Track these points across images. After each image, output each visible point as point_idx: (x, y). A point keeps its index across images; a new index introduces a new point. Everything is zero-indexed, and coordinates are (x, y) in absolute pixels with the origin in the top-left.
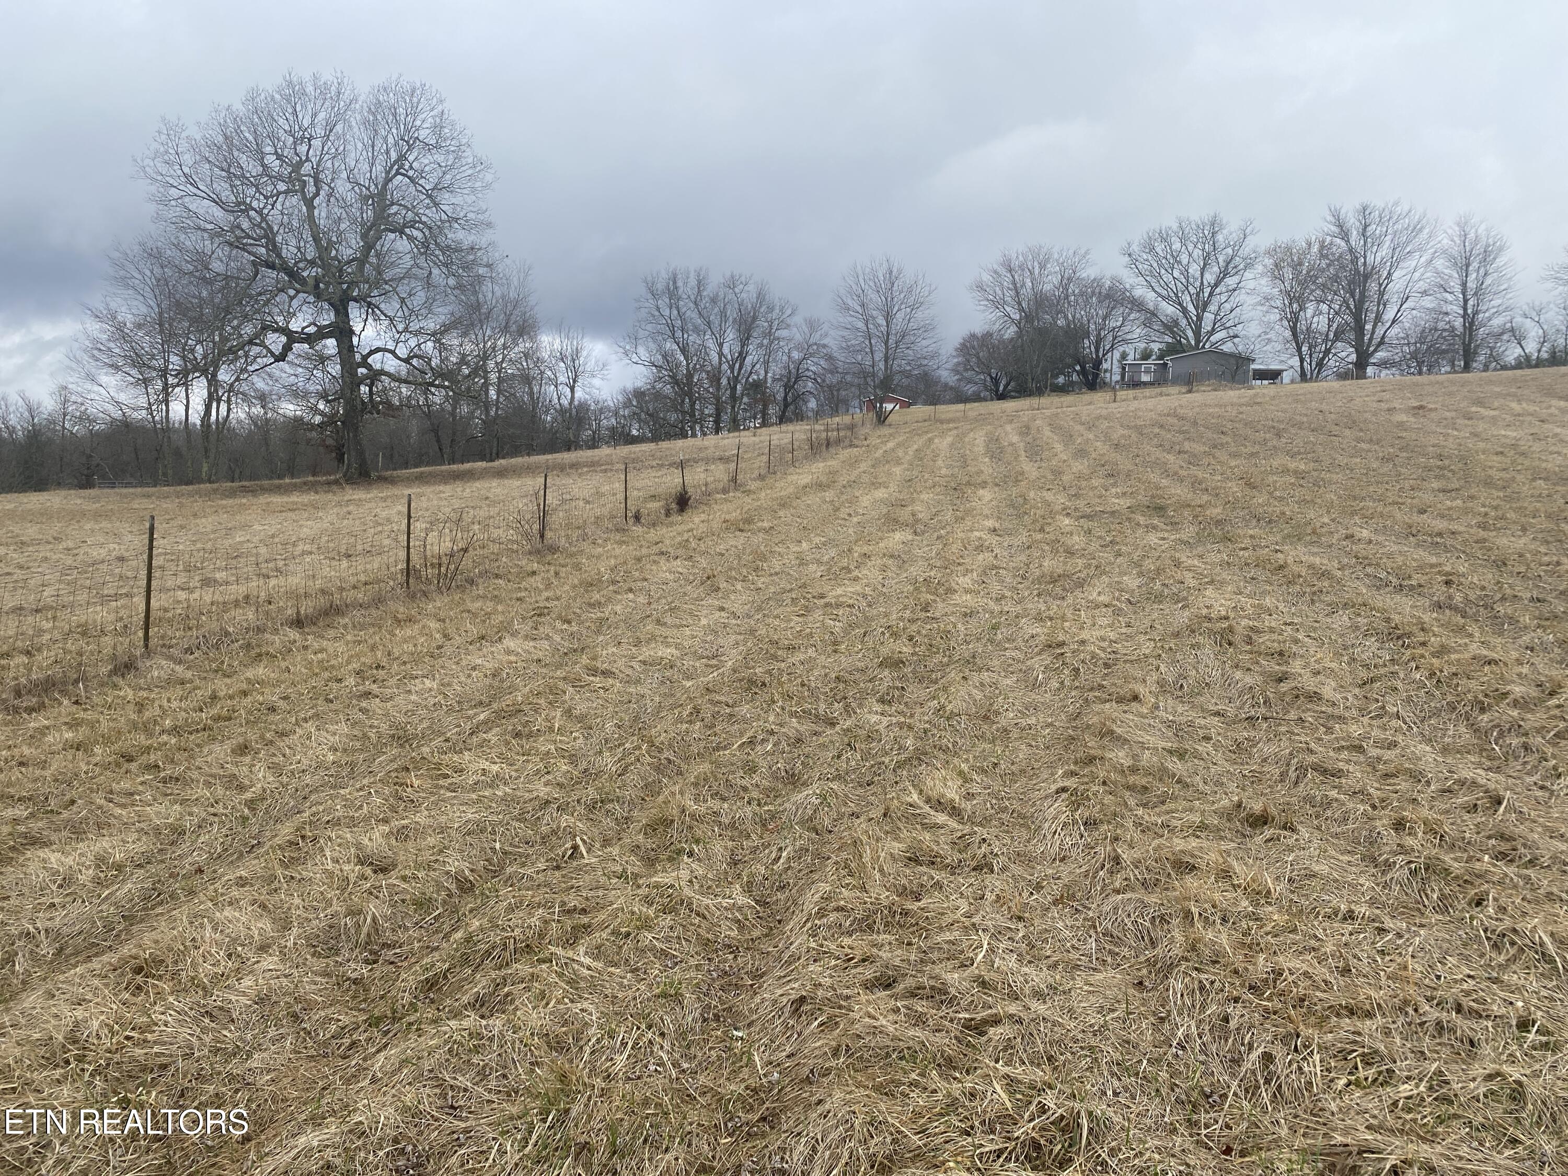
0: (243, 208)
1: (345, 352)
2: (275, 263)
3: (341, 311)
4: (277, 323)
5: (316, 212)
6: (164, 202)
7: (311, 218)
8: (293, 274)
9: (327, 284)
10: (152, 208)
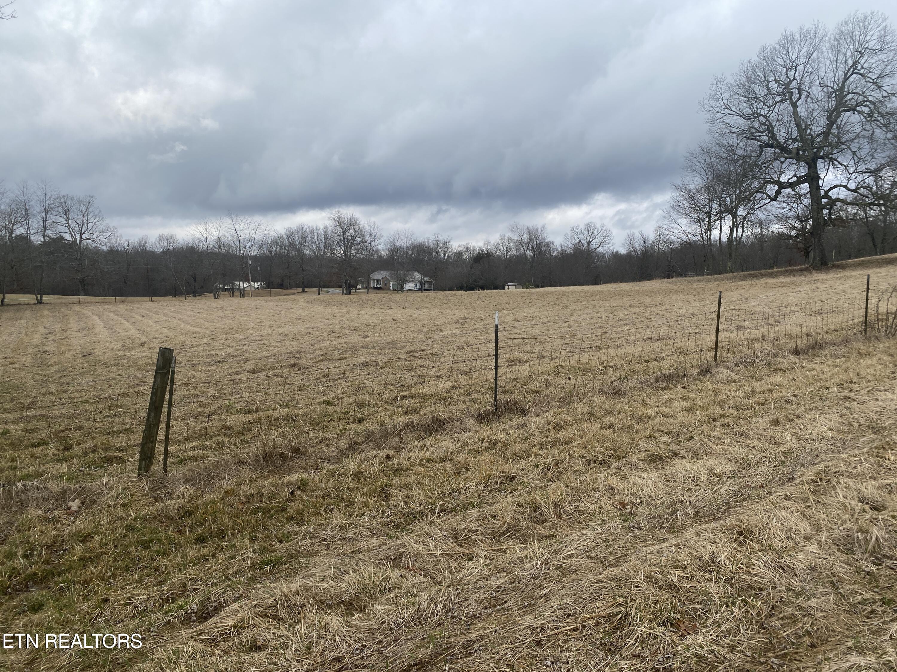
0: (756, 115)
1: (814, 190)
2: (774, 143)
3: (812, 165)
4: (772, 178)
5: (799, 109)
6: (713, 122)
7: (795, 113)
8: (783, 149)
9: (804, 151)
10: (707, 126)
